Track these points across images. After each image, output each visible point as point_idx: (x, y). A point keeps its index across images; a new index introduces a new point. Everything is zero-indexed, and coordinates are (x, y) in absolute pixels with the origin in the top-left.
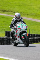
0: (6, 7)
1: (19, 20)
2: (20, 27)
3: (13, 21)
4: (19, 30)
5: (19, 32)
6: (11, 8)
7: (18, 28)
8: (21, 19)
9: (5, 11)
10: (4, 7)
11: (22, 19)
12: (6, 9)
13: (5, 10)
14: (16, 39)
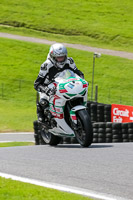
0: (67, 17)
2: (66, 86)
3: (44, 68)
4: (61, 95)
5: (61, 103)
6: (82, 22)
7: (58, 88)
8: (68, 62)
9: (62, 31)
10: (60, 20)
11: (72, 62)
12: (67, 24)
13: (63, 27)
14: (55, 124)
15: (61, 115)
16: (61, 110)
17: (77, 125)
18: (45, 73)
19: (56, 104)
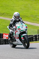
1: (18, 20)
2: (20, 27)
3: (12, 21)
4: (18, 31)
5: (18, 33)
7: (17, 28)
14: (15, 41)
15: (18, 38)
16: (18, 36)
17: (24, 41)
18: (12, 22)
19: (16, 34)
